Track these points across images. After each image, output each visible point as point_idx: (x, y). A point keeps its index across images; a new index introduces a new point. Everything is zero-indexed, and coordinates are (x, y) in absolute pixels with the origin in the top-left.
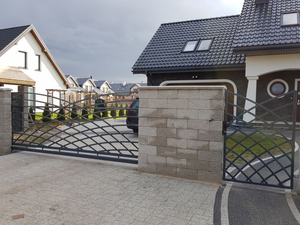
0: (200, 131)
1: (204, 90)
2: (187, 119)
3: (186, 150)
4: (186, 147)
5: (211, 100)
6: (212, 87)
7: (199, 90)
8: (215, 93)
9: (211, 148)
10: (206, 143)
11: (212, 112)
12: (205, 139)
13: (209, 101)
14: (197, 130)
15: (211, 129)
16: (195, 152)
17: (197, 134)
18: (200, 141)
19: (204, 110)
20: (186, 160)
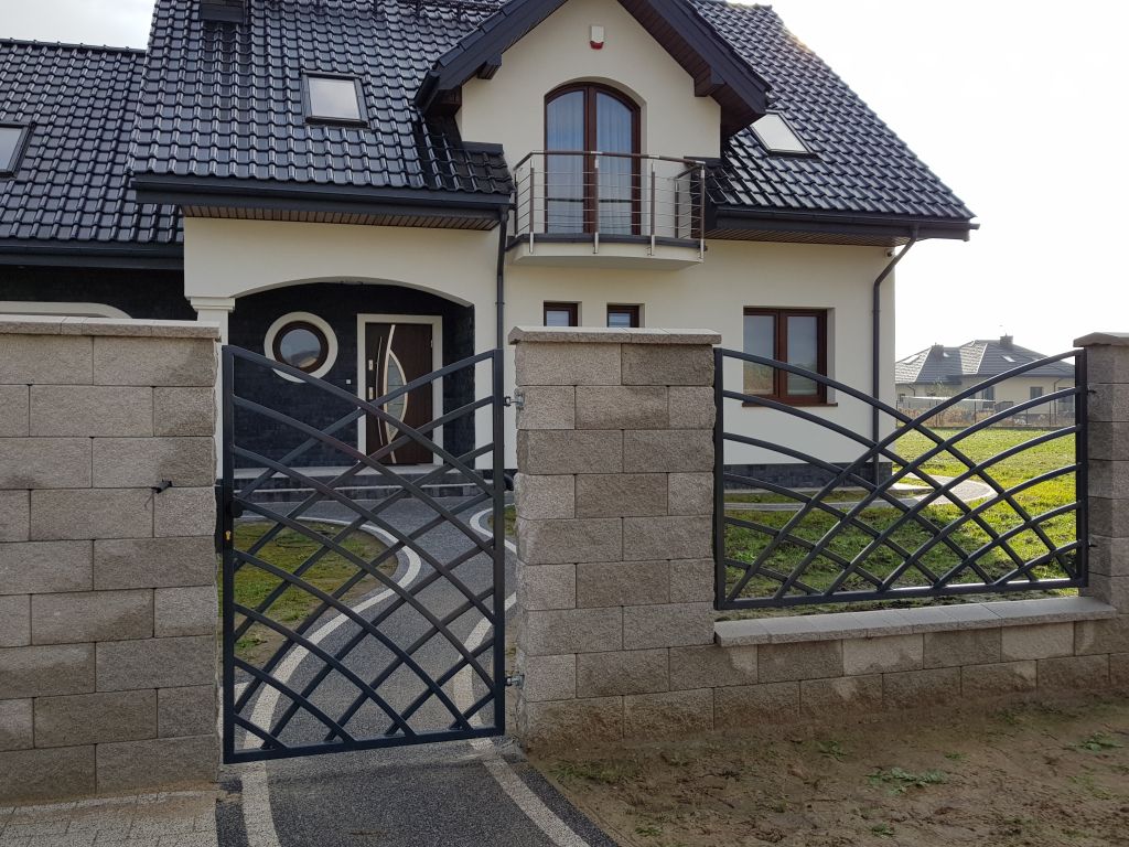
0: (105, 543)
1: (116, 341)
2: (29, 487)
3: (29, 650)
4: (24, 637)
5: (157, 391)
6: (158, 327)
7: (89, 340)
8: (176, 355)
9: (164, 623)
10: (137, 601)
11: (165, 448)
12: (134, 583)
13: (146, 393)
14: (89, 542)
15: (160, 531)
16: (77, 655)
17: (87, 562)
18: (103, 595)
19: (123, 441)
20: (25, 704)
